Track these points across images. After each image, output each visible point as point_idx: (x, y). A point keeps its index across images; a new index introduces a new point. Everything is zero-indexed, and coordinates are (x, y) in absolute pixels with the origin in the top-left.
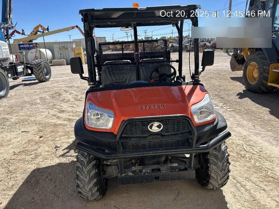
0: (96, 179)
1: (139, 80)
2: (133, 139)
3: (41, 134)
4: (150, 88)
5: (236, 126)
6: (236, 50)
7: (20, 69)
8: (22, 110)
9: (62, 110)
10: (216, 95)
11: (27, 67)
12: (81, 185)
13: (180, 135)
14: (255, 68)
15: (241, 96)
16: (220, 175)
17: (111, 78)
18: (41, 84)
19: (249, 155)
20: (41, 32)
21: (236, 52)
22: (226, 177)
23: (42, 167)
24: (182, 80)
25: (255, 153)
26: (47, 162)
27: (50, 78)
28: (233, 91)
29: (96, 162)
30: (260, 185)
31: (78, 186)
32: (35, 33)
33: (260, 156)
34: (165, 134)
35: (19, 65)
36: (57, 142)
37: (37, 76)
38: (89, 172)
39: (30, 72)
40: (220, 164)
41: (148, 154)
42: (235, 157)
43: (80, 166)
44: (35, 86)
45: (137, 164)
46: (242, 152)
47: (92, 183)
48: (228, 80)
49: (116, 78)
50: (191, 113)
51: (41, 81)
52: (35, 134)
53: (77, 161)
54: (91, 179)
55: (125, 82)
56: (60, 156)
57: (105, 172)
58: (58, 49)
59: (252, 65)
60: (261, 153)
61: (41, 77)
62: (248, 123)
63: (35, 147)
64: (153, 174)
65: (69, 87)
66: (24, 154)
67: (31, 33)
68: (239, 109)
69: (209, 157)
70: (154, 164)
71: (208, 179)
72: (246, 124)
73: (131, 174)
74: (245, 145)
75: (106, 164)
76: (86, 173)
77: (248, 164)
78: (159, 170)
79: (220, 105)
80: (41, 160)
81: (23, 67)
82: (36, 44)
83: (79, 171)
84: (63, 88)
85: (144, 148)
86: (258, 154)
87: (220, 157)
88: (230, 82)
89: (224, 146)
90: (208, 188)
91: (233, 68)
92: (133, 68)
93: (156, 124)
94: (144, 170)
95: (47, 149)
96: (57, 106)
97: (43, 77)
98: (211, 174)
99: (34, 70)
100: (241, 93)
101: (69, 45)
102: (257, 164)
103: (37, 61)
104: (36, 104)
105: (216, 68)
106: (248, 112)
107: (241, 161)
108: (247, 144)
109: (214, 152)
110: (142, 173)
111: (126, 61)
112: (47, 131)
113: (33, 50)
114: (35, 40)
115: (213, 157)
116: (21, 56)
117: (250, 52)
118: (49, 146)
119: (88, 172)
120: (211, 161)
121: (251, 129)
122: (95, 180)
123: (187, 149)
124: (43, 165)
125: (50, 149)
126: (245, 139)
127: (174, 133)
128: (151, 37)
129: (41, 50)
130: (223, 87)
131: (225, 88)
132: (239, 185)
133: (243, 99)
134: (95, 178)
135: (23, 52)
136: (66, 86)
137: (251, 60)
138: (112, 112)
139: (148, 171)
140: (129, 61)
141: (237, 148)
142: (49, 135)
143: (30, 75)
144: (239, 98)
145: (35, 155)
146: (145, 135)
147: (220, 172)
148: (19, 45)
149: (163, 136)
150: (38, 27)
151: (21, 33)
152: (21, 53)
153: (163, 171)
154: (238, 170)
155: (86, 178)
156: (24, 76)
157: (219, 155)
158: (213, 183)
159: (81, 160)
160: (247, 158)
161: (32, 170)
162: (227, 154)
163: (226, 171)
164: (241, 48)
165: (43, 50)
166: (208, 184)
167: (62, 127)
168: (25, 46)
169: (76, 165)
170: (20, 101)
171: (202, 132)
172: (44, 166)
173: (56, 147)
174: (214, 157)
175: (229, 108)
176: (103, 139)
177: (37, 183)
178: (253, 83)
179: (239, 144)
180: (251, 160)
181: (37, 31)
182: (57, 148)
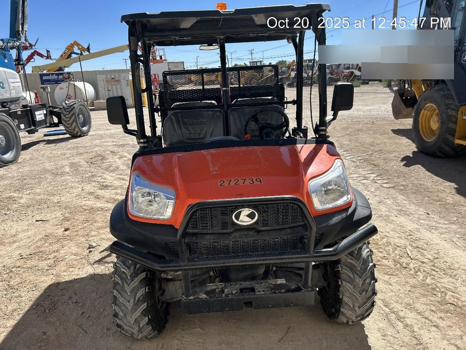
0: (146, 304)
1: (228, 135)
2: (208, 236)
3: (67, 224)
4: (243, 148)
5: (396, 214)
6: (402, 82)
7: (40, 115)
8: (40, 183)
9: (105, 184)
10: (366, 160)
11: (52, 113)
12: (121, 313)
13: (288, 230)
14: (433, 113)
15: (409, 161)
16: (358, 299)
17: (181, 131)
18: (74, 140)
19: (415, 265)
20: (77, 54)
21: (402, 85)
22: (369, 304)
23: (64, 281)
24: (302, 135)
25: (425, 260)
26: (72, 271)
27: (89, 130)
28: (395, 154)
29: (147, 274)
30: (431, 317)
31: (116, 315)
32: (68, 55)
33: (434, 266)
34: (262, 228)
35: (38, 109)
36: (93, 238)
37: (68, 128)
38: (134, 291)
39: (56, 120)
40: (359, 281)
41: (232, 262)
42: (391, 268)
43: (120, 282)
44: (64, 143)
45: (217, 280)
46: (403, 260)
47: (138, 310)
48: (388, 134)
49: (189, 132)
50: (308, 193)
51: (74, 136)
52: (57, 225)
53: (115, 272)
54: (137, 304)
55: (204, 138)
56: (95, 262)
57: (164, 291)
58: (105, 81)
59: (428, 109)
60: (436, 261)
61: (74, 129)
62: (417, 208)
63: (55, 247)
64: (241, 297)
65: (119, 146)
66: (37, 258)
67: (62, 56)
68: (403, 185)
69: (340, 269)
70: (245, 279)
71: (338, 307)
72: (414, 211)
73: (204, 296)
74: (410, 247)
75: (165, 278)
76: (129, 294)
77: (412, 281)
78: (253, 290)
79: (372, 178)
80: (64, 268)
81: (45, 112)
82: (69, 73)
83: (117, 290)
84: (110, 148)
85: (225, 252)
86: (431, 264)
87: (359, 269)
88: (390, 138)
89: (367, 250)
90: (339, 321)
91: (397, 114)
92: (218, 114)
93: (246, 211)
94: (226, 290)
95: (74, 249)
96: (98, 178)
97: (77, 129)
98: (342, 298)
99: (63, 117)
100: (409, 156)
101: (122, 75)
102: (429, 281)
103: (67, 102)
104: (63, 174)
105: (368, 113)
106: (419, 190)
107: (401, 276)
108: (414, 245)
109: (349, 260)
110: (224, 295)
111: (209, 101)
112: (77, 220)
113: (64, 85)
114: (68, 67)
115: (346, 268)
116: (44, 94)
117: (425, 85)
118: (78, 245)
119: (132, 292)
120: (343, 276)
121: (421, 220)
122: (144, 306)
123: (300, 254)
124: (66, 277)
125: (79, 251)
126: (411, 237)
127: (278, 227)
128: (261, 62)
129: (77, 83)
130: (378, 147)
131: (381, 149)
132: (393, 316)
133: (412, 168)
134: (144, 302)
135: (47, 88)
136: (114, 143)
137: (427, 100)
138: (171, 190)
139: (234, 292)
140: (213, 102)
141: (396, 252)
142: (79, 227)
143: (56, 125)
144: (404, 165)
145: (54, 259)
146: (228, 231)
147: (359, 295)
148: (42, 76)
149: (259, 231)
150: (72, 46)
151: (45, 57)
152: (44, 88)
153: (259, 291)
154: (395, 290)
155: (129, 302)
156: (47, 127)
157: (357, 266)
158: (347, 313)
159: (121, 271)
160: (411, 270)
161: (46, 285)
162: (372, 264)
163: (370, 293)
164: (411, 80)
165: (80, 84)
166: (338, 315)
167: (102, 212)
168: (50, 77)
169: (113, 279)
170: (39, 168)
171: (327, 226)
172: (67, 279)
173: (91, 247)
174: (348, 269)
175: (386, 183)
176: (156, 237)
177: (53, 307)
178: (430, 140)
179: (399, 245)
180: (419, 273)
181: (70, 52)
182: (91, 249)
